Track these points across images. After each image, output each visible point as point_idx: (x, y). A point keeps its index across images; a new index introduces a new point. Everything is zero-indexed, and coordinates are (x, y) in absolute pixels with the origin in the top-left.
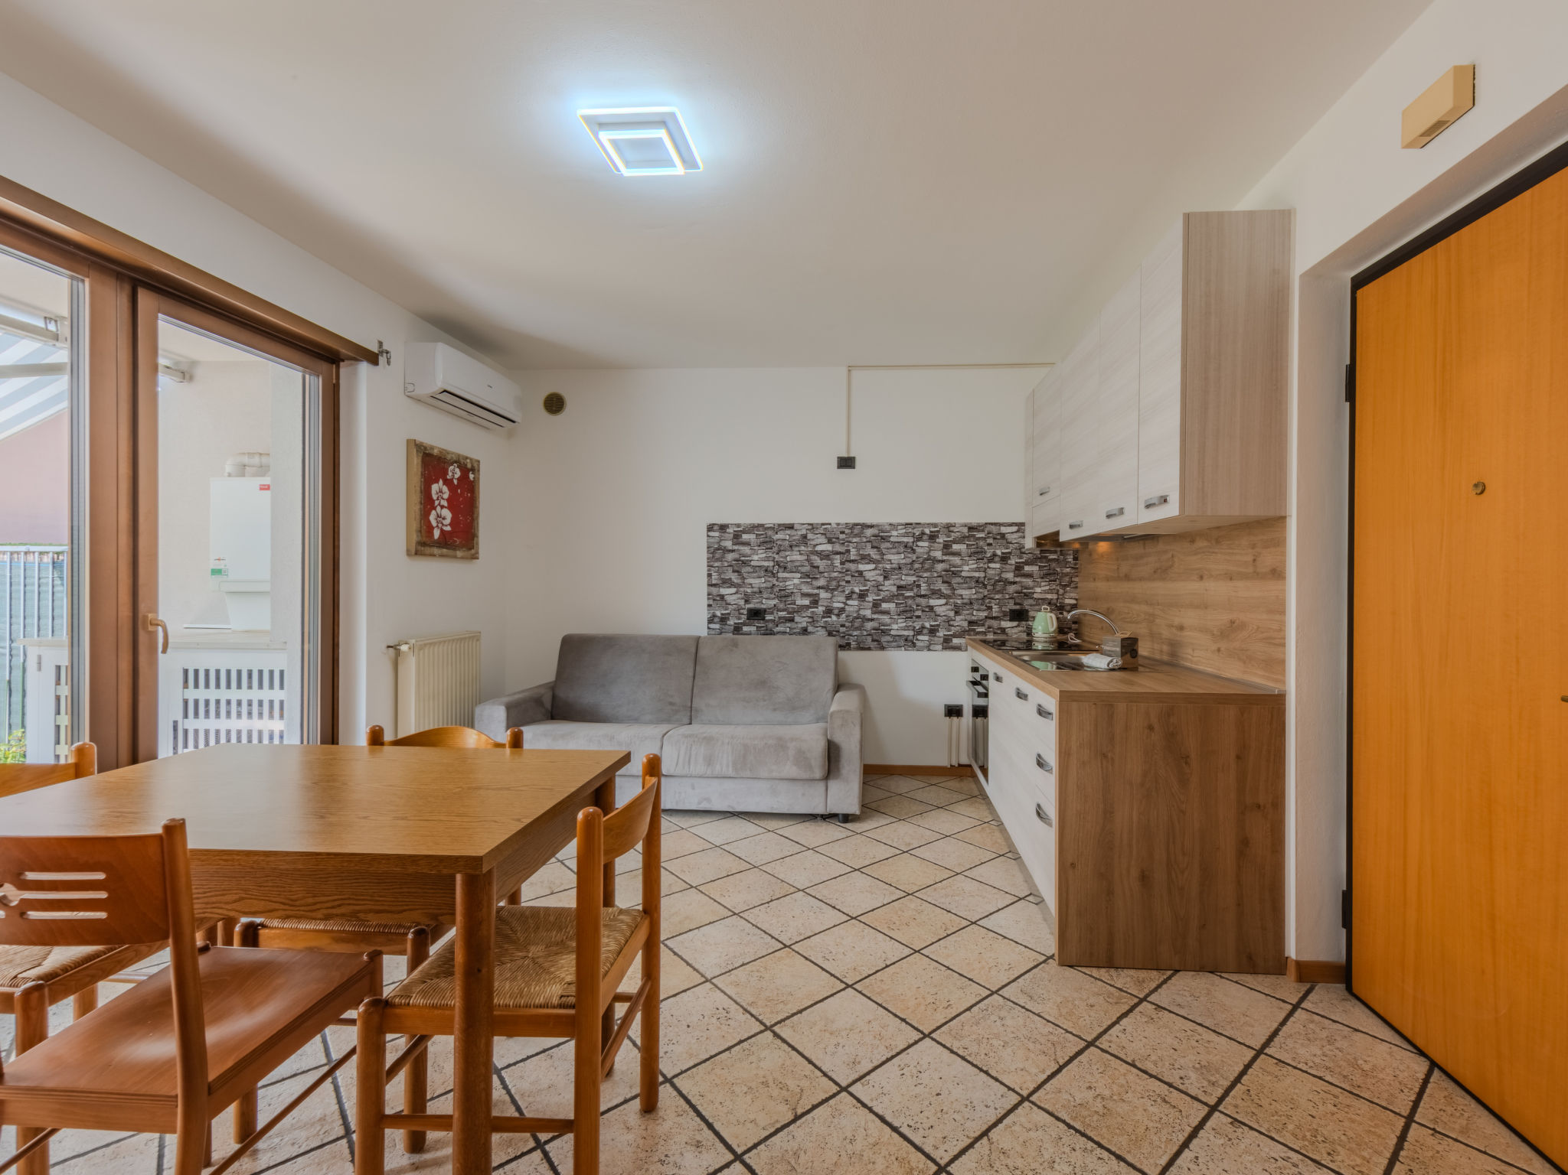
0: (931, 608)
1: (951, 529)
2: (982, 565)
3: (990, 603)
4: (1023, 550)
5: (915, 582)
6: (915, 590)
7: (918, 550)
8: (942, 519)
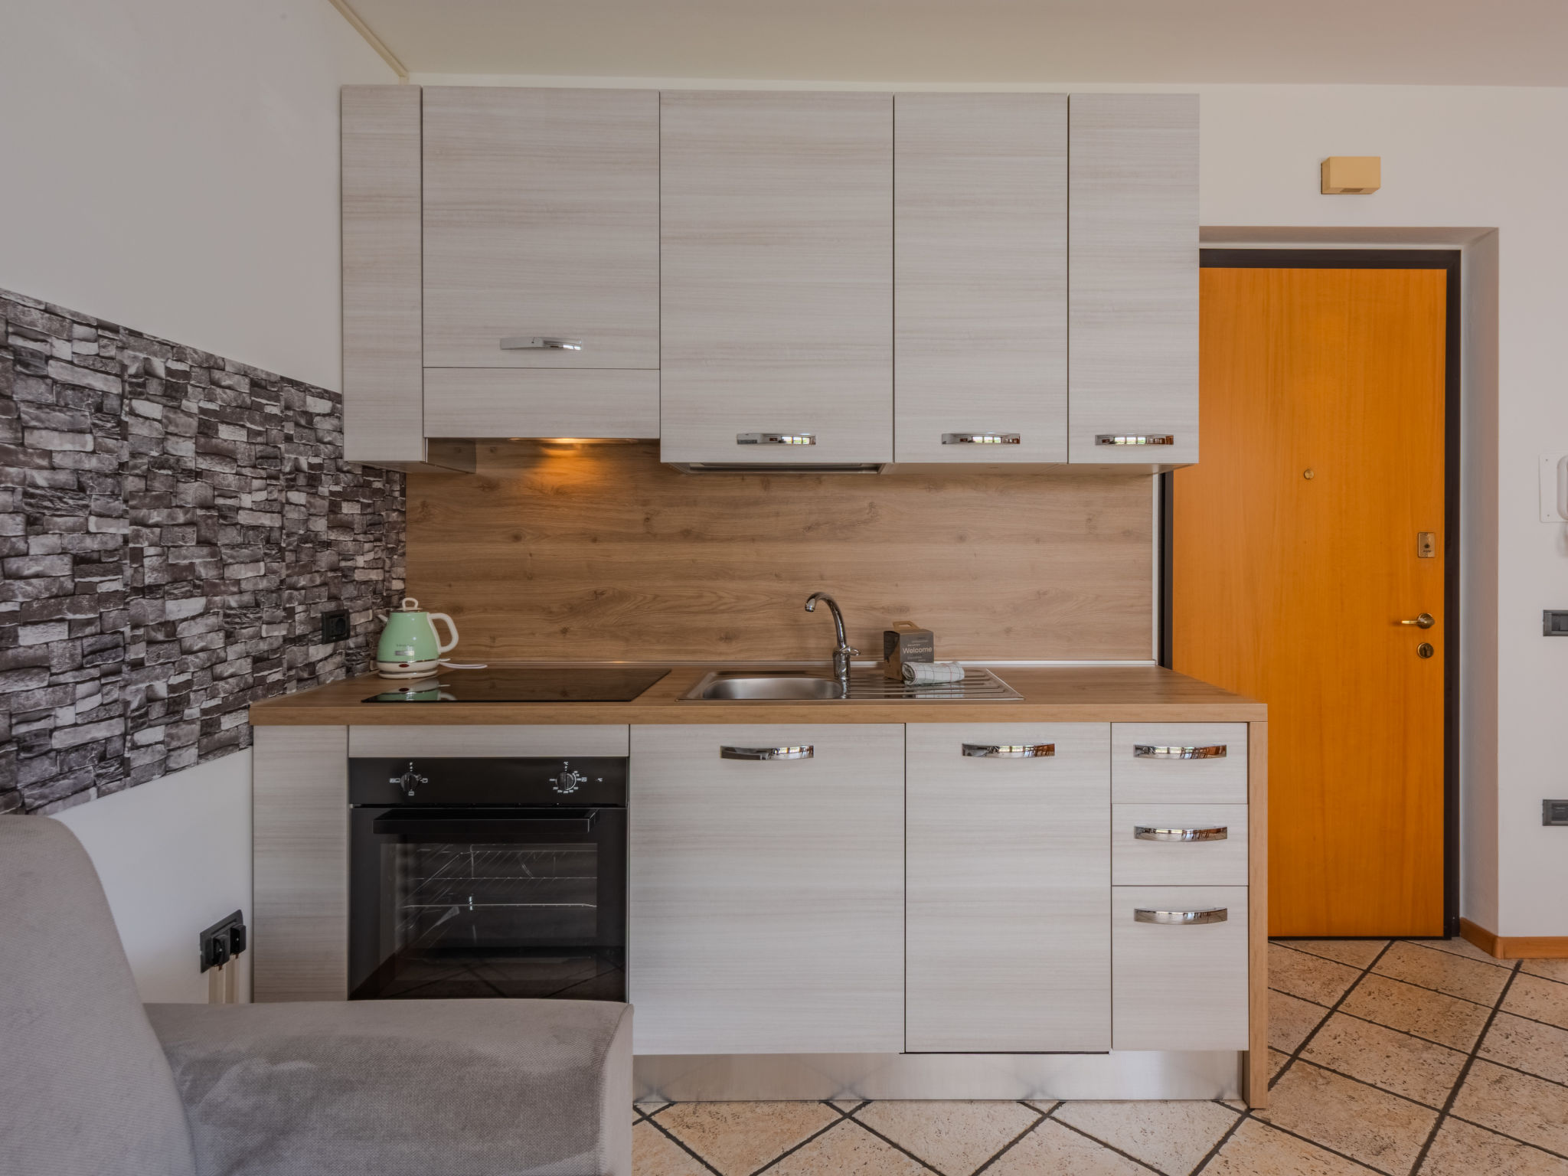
0: (170, 628)
1: (217, 374)
2: (275, 495)
3: (290, 599)
4: (340, 462)
5: (126, 540)
6: (129, 572)
7: (138, 429)
8: (200, 340)
